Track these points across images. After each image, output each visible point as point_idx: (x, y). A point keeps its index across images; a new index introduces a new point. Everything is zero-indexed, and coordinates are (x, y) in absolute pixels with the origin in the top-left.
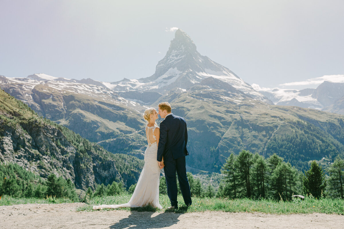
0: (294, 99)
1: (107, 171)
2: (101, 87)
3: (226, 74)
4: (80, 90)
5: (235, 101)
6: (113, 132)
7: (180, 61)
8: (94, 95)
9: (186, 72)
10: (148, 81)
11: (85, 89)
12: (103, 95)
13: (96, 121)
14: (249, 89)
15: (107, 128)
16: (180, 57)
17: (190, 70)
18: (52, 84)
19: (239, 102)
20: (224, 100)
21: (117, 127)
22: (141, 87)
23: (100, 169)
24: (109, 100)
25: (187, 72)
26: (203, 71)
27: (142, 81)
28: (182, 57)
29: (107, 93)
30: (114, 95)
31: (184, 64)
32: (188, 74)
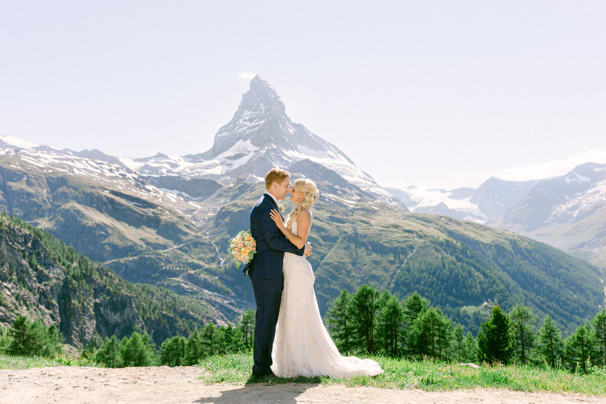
0: (442, 204)
1: (119, 313)
2: (117, 166)
3: (332, 157)
4: (78, 169)
5: (346, 202)
6: (133, 245)
7: (256, 129)
8: (102, 178)
9: (266, 148)
10: (200, 160)
11: (86, 168)
12: (119, 179)
13: (105, 224)
14: (369, 183)
15: (122, 237)
16: (257, 123)
17: (273, 145)
18: (28, 156)
19: (352, 204)
20: (327, 200)
21: (141, 237)
22: (188, 170)
23: (107, 310)
24: (129, 189)
25: (267, 150)
26: (295, 149)
27: (190, 160)
28: (260, 123)
29: (127, 177)
30: (138, 181)
31: (263, 134)
32: (268, 153)
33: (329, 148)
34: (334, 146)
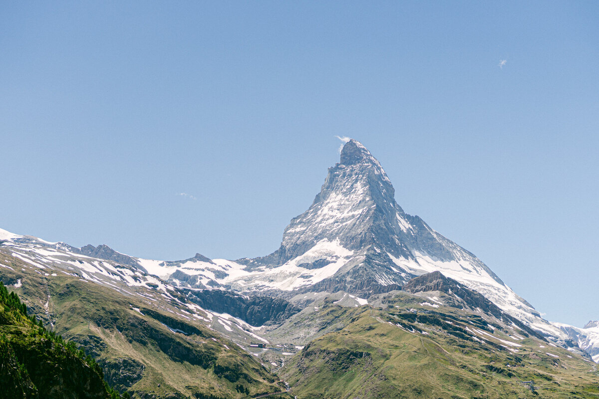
3: (467, 270)
4: (88, 273)
5: (505, 343)
6: (176, 396)
7: (349, 222)
8: (124, 290)
9: (365, 253)
10: (259, 267)
12: (148, 292)
13: (134, 361)
14: (530, 315)
16: (351, 214)
17: (375, 248)
19: (515, 348)
20: (475, 339)
21: (187, 385)
22: (241, 283)
24: (162, 306)
25: (366, 255)
26: (408, 255)
27: (245, 266)
28: (356, 213)
29: (158, 289)
30: (174, 296)
31: (359, 231)
32: (368, 260)
33: (463, 256)
34: (471, 254)
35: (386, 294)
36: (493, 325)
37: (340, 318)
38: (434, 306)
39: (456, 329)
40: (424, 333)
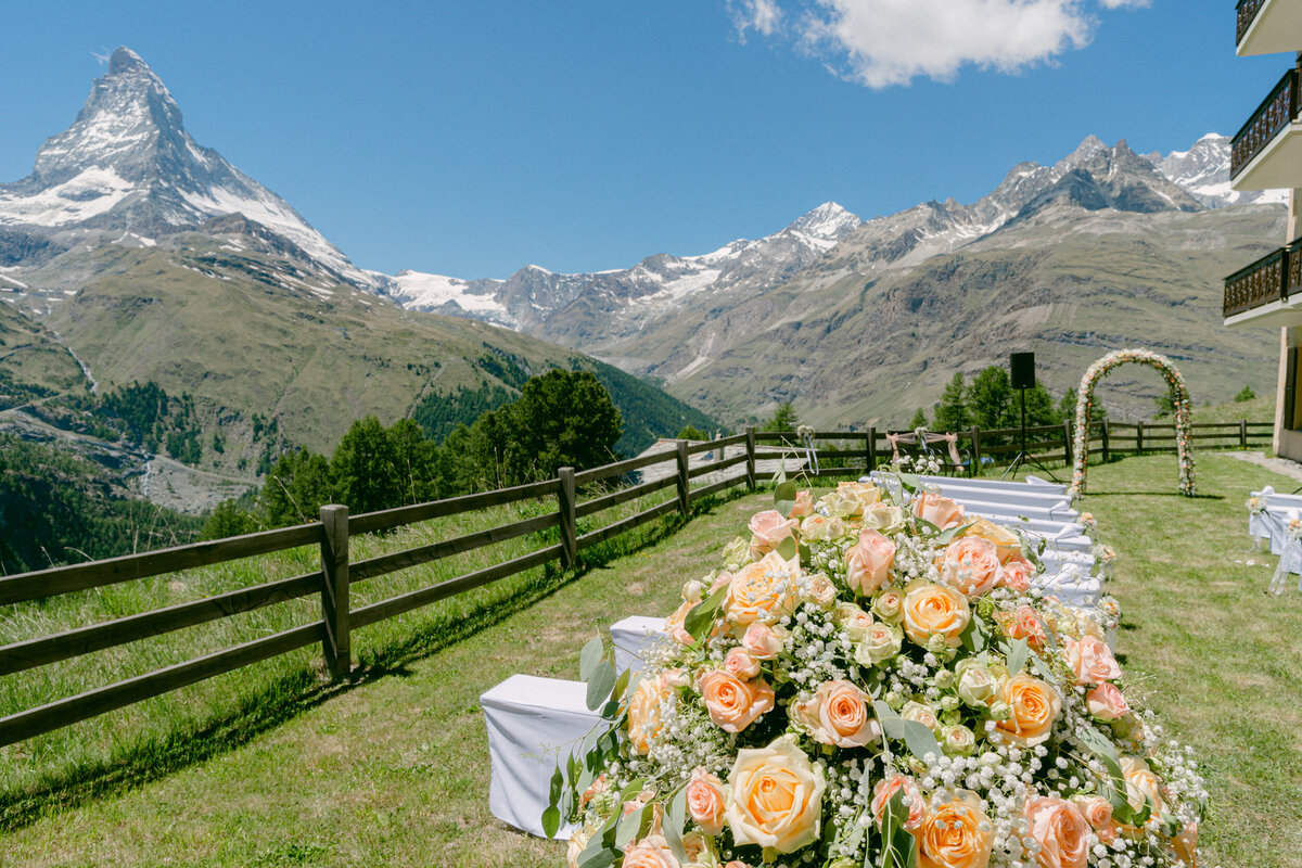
3: (272, 212)
5: (316, 290)
7: (125, 148)
9: (149, 186)
10: (6, 196)
14: (340, 262)
16: (127, 139)
17: (161, 181)
19: (326, 295)
20: (284, 285)
25: (150, 189)
26: (202, 192)
28: (133, 138)
31: (140, 160)
32: (154, 195)
33: (267, 196)
35: (178, 235)
36: (304, 271)
37: (122, 260)
38: (236, 249)
39: (263, 274)
40: (225, 278)
